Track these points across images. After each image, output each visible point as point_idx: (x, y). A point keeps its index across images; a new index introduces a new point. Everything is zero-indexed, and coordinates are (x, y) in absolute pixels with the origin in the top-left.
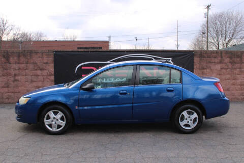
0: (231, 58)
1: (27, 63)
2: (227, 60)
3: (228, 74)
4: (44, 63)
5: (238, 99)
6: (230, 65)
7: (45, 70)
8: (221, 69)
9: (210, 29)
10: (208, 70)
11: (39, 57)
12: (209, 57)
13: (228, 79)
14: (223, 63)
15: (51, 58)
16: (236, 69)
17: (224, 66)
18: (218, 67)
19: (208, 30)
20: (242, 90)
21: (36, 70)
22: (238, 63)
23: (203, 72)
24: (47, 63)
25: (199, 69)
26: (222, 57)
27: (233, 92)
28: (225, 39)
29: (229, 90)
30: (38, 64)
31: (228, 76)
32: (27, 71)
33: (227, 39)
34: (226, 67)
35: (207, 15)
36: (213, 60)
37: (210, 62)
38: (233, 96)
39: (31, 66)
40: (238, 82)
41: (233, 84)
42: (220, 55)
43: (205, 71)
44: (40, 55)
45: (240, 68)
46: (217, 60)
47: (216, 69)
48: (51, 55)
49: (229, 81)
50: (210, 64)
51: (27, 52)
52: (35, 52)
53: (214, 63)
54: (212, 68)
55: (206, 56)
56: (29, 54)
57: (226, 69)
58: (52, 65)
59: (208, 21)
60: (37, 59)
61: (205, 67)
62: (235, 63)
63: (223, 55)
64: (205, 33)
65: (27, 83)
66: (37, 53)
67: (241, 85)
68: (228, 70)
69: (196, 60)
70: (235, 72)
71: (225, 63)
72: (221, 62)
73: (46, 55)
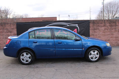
0: (110, 23)
1: (3, 29)
2: (108, 25)
3: (109, 32)
4: (12, 29)
5: (114, 45)
6: (109, 27)
7: (12, 32)
8: (105, 29)
9: (105, 10)
10: (97, 30)
11: (9, 26)
12: (98, 23)
13: (108, 35)
14: (106, 26)
15: (15, 26)
16: (113, 29)
17: (106, 27)
18: (103, 28)
19: (104, 10)
20: (116, 40)
21: (8, 32)
22: (114, 26)
23: (95, 31)
24: (13, 29)
25: (93, 29)
26: (105, 23)
27: (111, 41)
28: (112, 14)
29: (109, 41)
30: (9, 29)
31: (109, 33)
32: (3, 33)
33: (113, 15)
34: (107, 28)
35: (103, 3)
36: (100, 25)
37: (99, 26)
38: (112, 43)
39: (5, 31)
40: (114, 36)
41: (112, 37)
42: (104, 22)
43: (96, 31)
44: (9, 25)
45: (115, 29)
46: (102, 25)
47: (102, 30)
48: (15, 25)
49: (109, 36)
50: (98, 27)
51: (3, 24)
52: (7, 24)
53: (101, 26)
54: (100, 29)
55: (96, 23)
56: (4, 24)
57: (107, 29)
58: (16, 30)
59: (103, 6)
60: (8, 27)
61: (96, 29)
62: (112, 26)
63: (106, 22)
64: (102, 12)
65: (3, 39)
66: (8, 24)
67: (116, 38)
68: (108, 30)
69: (91, 25)
70: (112, 31)
71: (107, 26)
72: (104, 26)
73: (13, 25)
